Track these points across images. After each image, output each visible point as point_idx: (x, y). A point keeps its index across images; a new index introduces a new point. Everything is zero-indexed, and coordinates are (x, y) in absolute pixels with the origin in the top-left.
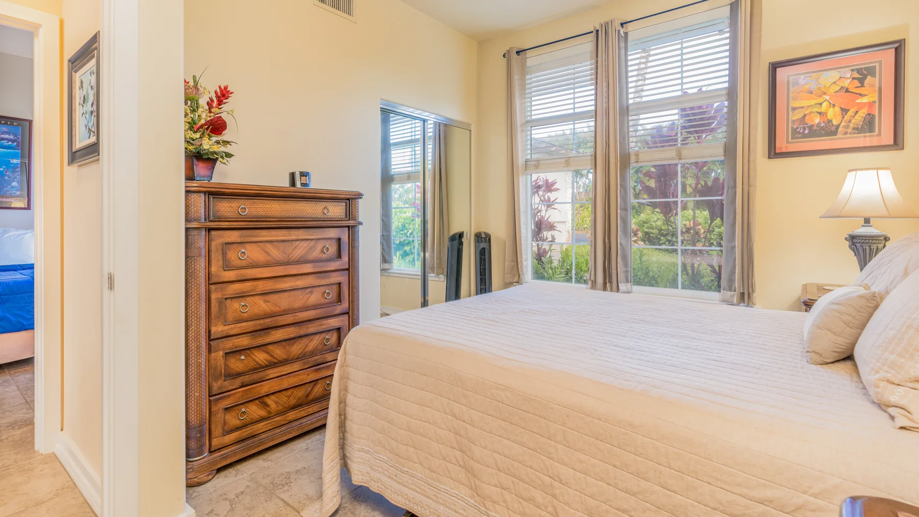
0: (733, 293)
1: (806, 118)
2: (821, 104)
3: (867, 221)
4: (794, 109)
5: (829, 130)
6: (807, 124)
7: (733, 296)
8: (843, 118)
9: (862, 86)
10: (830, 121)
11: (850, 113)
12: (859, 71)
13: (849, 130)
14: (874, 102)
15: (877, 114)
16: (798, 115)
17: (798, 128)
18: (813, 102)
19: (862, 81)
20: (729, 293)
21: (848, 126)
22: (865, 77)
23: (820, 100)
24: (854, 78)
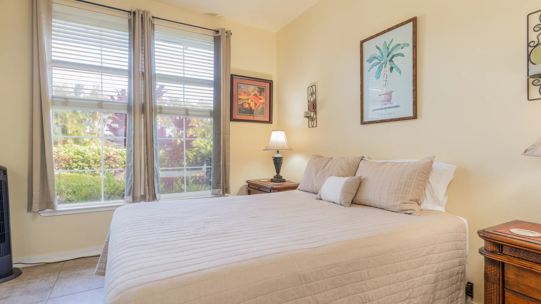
0: (219, 190)
1: (244, 104)
2: (248, 99)
3: (278, 151)
4: (240, 99)
5: (251, 111)
6: (244, 107)
7: (220, 191)
8: (255, 107)
9: (261, 95)
10: (251, 108)
11: (257, 106)
12: (260, 88)
13: (257, 113)
14: (264, 103)
15: (265, 108)
16: (240, 103)
17: (241, 108)
18: (246, 98)
19: (261, 93)
20: (217, 190)
21: (257, 111)
22: (262, 91)
23: (248, 98)
24: (258, 91)
